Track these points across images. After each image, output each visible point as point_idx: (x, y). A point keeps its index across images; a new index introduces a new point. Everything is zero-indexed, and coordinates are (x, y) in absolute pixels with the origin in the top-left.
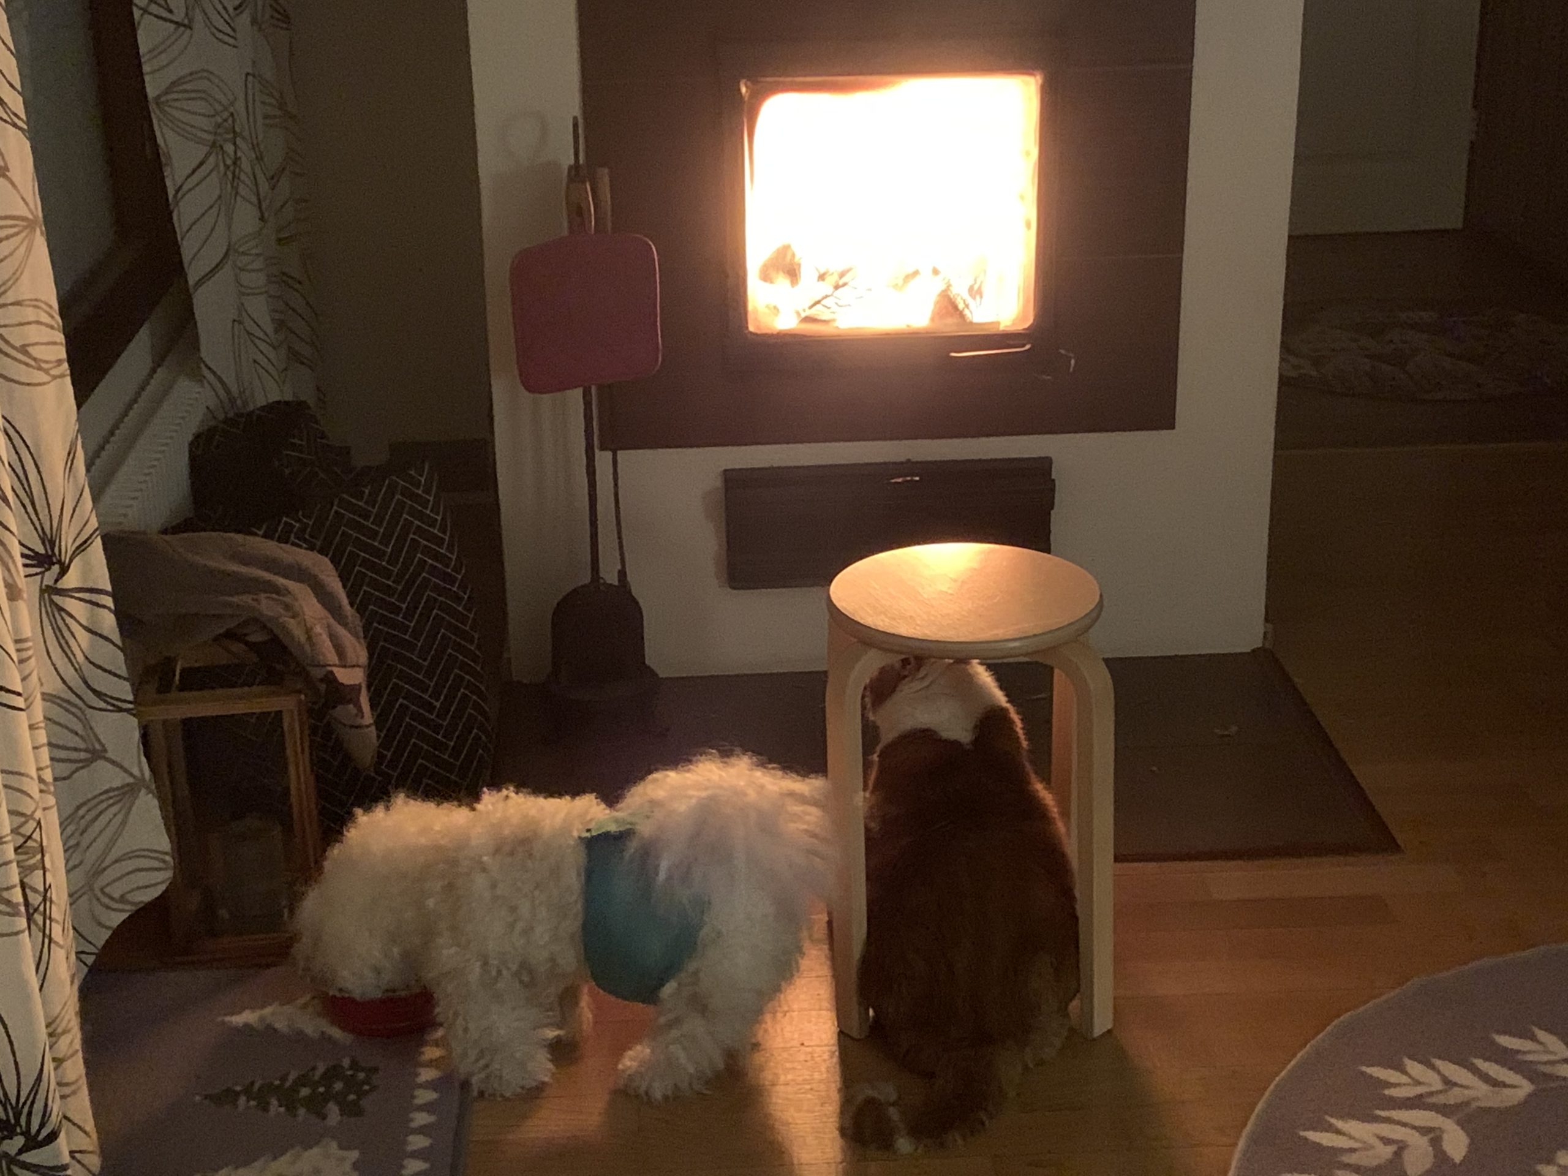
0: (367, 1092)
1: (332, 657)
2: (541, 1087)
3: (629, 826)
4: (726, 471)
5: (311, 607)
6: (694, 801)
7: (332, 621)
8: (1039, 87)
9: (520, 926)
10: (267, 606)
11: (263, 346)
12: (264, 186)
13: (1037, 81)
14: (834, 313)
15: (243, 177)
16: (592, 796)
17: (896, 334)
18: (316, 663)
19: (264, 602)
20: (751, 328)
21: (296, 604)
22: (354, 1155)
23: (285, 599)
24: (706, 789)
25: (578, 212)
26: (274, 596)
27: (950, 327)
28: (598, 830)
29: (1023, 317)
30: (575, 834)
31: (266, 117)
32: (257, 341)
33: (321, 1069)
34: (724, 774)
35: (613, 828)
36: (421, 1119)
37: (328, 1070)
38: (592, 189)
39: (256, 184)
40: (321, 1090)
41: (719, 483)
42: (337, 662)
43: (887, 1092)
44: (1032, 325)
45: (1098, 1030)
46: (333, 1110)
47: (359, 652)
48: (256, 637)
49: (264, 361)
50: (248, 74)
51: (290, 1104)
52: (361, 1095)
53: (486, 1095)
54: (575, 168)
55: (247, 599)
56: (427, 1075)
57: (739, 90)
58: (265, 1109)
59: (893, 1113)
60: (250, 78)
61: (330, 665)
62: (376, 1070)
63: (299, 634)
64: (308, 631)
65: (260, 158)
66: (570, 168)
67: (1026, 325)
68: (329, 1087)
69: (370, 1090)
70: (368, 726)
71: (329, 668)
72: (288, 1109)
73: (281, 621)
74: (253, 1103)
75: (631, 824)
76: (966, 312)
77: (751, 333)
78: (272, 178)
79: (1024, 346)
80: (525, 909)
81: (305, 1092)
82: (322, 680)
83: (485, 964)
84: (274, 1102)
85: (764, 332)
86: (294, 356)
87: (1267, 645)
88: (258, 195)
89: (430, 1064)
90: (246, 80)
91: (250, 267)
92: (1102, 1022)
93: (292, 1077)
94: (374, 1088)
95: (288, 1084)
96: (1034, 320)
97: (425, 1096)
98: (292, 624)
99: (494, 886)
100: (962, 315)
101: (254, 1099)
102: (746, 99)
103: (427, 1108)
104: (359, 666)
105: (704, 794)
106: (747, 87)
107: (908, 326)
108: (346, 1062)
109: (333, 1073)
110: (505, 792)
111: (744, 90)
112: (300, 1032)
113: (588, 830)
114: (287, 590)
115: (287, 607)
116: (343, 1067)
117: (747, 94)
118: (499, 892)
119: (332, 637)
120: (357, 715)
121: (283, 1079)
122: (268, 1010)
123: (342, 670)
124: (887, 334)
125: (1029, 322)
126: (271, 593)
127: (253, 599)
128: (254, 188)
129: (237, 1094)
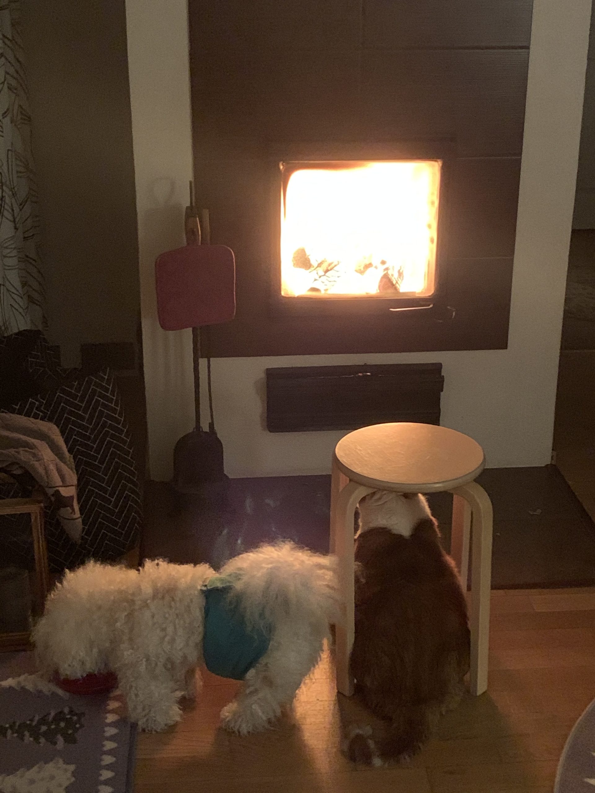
0: (78, 729)
1: (58, 482)
2: (176, 724)
3: (228, 584)
4: (267, 369)
5: (47, 454)
6: (265, 570)
7: (58, 460)
8: (440, 168)
9: (167, 639)
10: (23, 456)
11: (15, 297)
12: (17, 210)
13: (439, 165)
14: (326, 285)
15: (6, 207)
16: (207, 565)
17: (361, 298)
18: (50, 486)
19: (21, 452)
20: (283, 293)
21: (40, 454)
22: (72, 767)
23: (33, 451)
24: (271, 563)
25: (191, 233)
26: (27, 449)
27: (389, 294)
28: (211, 586)
29: (428, 289)
30: (199, 588)
31: (17, 172)
32: (13, 295)
33: (53, 714)
34: (280, 554)
35: (219, 585)
36: (109, 745)
37: (56, 715)
38: (200, 222)
39: (13, 210)
40: (53, 727)
41: (263, 375)
42: (61, 484)
43: (366, 730)
44: (432, 294)
45: (479, 692)
46: (60, 740)
47: (72, 478)
48: (18, 472)
49: (16, 306)
50: (8, 150)
51: (36, 735)
52: (76, 730)
53: (147, 731)
54: (190, 209)
55: (12, 451)
56: (111, 718)
57: (279, 168)
58: (22, 739)
59: (371, 744)
60: (10, 152)
61: (57, 487)
62: (83, 714)
63: (41, 470)
64: (46, 469)
65: (14, 195)
66: (187, 208)
67: (430, 294)
68: (58, 725)
69: (80, 727)
70: (77, 519)
71: (57, 488)
72: (35, 739)
73: (31, 463)
74: (15, 735)
75: (229, 582)
76: (397, 285)
77: (283, 297)
78: (21, 204)
79: (429, 306)
80: (170, 630)
81: (44, 728)
82: (53, 495)
83: (147, 660)
84: (27, 734)
85: (290, 296)
86: (31, 300)
87: (554, 463)
88: (13, 215)
89: (113, 711)
90: (8, 154)
91: (9, 255)
92: (481, 687)
93: (37, 718)
94: (82, 726)
95: (34, 724)
96: (434, 291)
97: (111, 731)
98: (37, 464)
99: (153, 617)
100: (396, 289)
101: (16, 733)
102: (283, 172)
103: (112, 738)
104: (72, 486)
105: (270, 566)
106: (283, 165)
107: (367, 294)
108: (66, 710)
109: (59, 717)
110: (156, 561)
111: (281, 167)
112: (40, 692)
113: (206, 586)
114: (34, 445)
115: (34, 455)
116: (64, 714)
117: (283, 170)
118: (155, 620)
119: (59, 471)
120: (71, 513)
121: (32, 720)
122: (22, 677)
123: (63, 488)
124: (356, 298)
125: (432, 292)
126: (25, 447)
127: (15, 451)
128: (12, 213)
129: (6, 729)
